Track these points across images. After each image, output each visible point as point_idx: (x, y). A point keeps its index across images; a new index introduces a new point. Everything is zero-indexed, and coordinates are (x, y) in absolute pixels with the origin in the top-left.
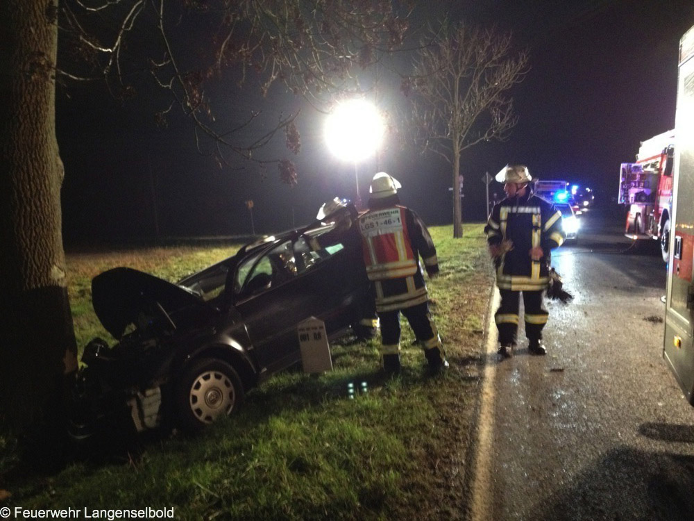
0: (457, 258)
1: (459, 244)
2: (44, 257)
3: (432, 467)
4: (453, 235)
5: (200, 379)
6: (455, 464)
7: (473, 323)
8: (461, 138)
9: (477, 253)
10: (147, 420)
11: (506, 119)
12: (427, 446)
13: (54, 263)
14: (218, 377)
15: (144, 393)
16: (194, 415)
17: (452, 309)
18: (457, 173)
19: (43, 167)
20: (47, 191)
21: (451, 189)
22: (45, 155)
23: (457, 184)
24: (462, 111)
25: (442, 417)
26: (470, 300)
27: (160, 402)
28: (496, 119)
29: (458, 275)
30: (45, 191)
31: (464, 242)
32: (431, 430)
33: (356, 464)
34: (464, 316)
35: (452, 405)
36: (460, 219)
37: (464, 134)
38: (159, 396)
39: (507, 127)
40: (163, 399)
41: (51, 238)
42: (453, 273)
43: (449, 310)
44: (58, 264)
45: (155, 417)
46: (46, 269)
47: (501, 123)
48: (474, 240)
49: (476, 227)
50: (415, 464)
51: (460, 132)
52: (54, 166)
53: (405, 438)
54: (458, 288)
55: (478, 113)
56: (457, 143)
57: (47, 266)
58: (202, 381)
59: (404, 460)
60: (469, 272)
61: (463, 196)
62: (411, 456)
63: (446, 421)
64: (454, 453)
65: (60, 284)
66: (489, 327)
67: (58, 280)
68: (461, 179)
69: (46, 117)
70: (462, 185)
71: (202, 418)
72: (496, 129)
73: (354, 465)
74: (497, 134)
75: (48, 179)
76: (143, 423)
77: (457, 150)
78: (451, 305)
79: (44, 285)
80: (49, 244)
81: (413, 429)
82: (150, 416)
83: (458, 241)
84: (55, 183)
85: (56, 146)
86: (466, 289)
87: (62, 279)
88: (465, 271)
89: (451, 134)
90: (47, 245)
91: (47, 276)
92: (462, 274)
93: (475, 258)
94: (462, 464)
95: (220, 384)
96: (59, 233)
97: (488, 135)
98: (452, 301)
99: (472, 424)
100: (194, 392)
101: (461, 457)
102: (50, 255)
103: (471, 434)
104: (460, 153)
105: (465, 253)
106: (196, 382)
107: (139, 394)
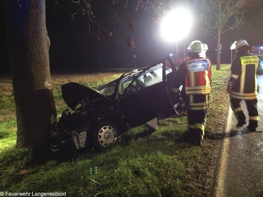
0: (217, 79)
1: (218, 73)
2: (42, 77)
3: (197, 178)
4: (216, 69)
5: (103, 129)
6: (208, 177)
7: (222, 108)
8: (221, 28)
9: (226, 77)
10: (80, 144)
11: (241, 21)
12: (196, 167)
13: (46, 80)
14: (110, 128)
15: (80, 134)
16: (100, 143)
17: (213, 102)
18: (219, 44)
19: (40, 40)
20: (42, 51)
21: (216, 50)
22: (41, 36)
23: (219, 47)
24: (222, 17)
25: (204, 153)
26: (221, 97)
27: (86, 138)
28: (236, 20)
29: (217, 86)
30: (41, 50)
31: (220, 72)
32: (198, 159)
33: (162, 174)
34: (218, 105)
35: (209, 147)
36: (219, 63)
37: (222, 27)
38: (86, 135)
39: (241, 24)
40: (87, 136)
41: (44, 70)
42: (215, 86)
43: (212, 102)
44: (48, 80)
45: (84, 144)
46: (42, 83)
47: (238, 22)
48: (225, 71)
49: (226, 66)
50: (189, 176)
51: (221, 26)
52: (45, 40)
53: (186, 162)
54: (217, 92)
55: (228, 18)
56: (219, 30)
57: (43, 81)
58: (103, 130)
59: (184, 174)
60: (222, 85)
61: (221, 53)
62: (188, 172)
63: (206, 155)
64: (208, 171)
65: (49, 88)
66: (229, 110)
67: (48, 87)
68: (221, 45)
69: (41, 19)
70: (221, 48)
71: (103, 145)
72: (236, 24)
73: (161, 174)
74: (237, 27)
75: (43, 46)
76: (79, 146)
77: (219, 33)
78: (213, 100)
79: (42, 89)
80: (44, 72)
81: (190, 158)
82: (82, 143)
83: (218, 71)
84: (46, 47)
85: (46, 32)
86: (220, 92)
87: (49, 86)
88: (220, 84)
89: (217, 27)
90: (43, 73)
91: (43, 85)
92: (219, 86)
93: (225, 79)
94: (212, 177)
95: (111, 131)
96: (48, 68)
97: (233, 27)
98: (213, 98)
99: (218, 157)
100: (100, 134)
101: (211, 173)
102: (44, 77)
103: (217, 162)
104: (221, 35)
105: (221, 77)
106: (101, 130)
107: (77, 134)
